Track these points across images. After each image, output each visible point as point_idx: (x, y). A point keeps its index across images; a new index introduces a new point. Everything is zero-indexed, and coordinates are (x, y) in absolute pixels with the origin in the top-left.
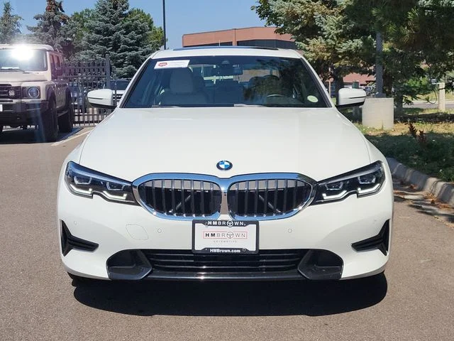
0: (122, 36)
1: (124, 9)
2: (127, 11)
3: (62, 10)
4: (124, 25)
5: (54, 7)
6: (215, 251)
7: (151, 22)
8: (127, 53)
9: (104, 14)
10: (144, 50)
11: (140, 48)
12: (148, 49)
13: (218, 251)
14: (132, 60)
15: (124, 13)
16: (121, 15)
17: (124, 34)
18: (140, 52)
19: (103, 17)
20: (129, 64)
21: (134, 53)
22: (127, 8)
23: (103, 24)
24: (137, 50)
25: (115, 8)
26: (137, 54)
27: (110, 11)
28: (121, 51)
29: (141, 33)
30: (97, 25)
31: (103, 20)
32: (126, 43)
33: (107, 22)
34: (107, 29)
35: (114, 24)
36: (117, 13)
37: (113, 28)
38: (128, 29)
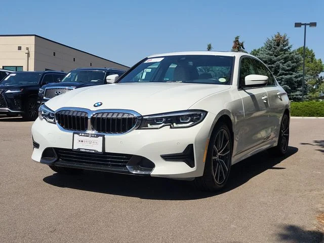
0: (281, 65)
1: (284, 46)
2: (287, 47)
3: (243, 47)
4: (283, 57)
5: (238, 46)
6: (82, 150)
7: (313, 56)
8: (283, 76)
9: (270, 50)
10: (297, 74)
11: (294, 73)
12: (300, 73)
13: (84, 150)
14: (287, 82)
15: (285, 48)
16: (282, 50)
17: (283, 63)
18: (294, 76)
19: (269, 51)
20: (285, 84)
21: (288, 76)
22: (287, 45)
23: (268, 56)
24: (291, 74)
25: (278, 45)
26: (291, 78)
27: (274, 47)
28: (280, 75)
29: (297, 62)
30: (264, 57)
31: (268, 54)
32: (283, 69)
33: (271, 55)
34: (271, 60)
35: (276, 56)
36: (279, 48)
37: (275, 59)
38: (286, 60)
